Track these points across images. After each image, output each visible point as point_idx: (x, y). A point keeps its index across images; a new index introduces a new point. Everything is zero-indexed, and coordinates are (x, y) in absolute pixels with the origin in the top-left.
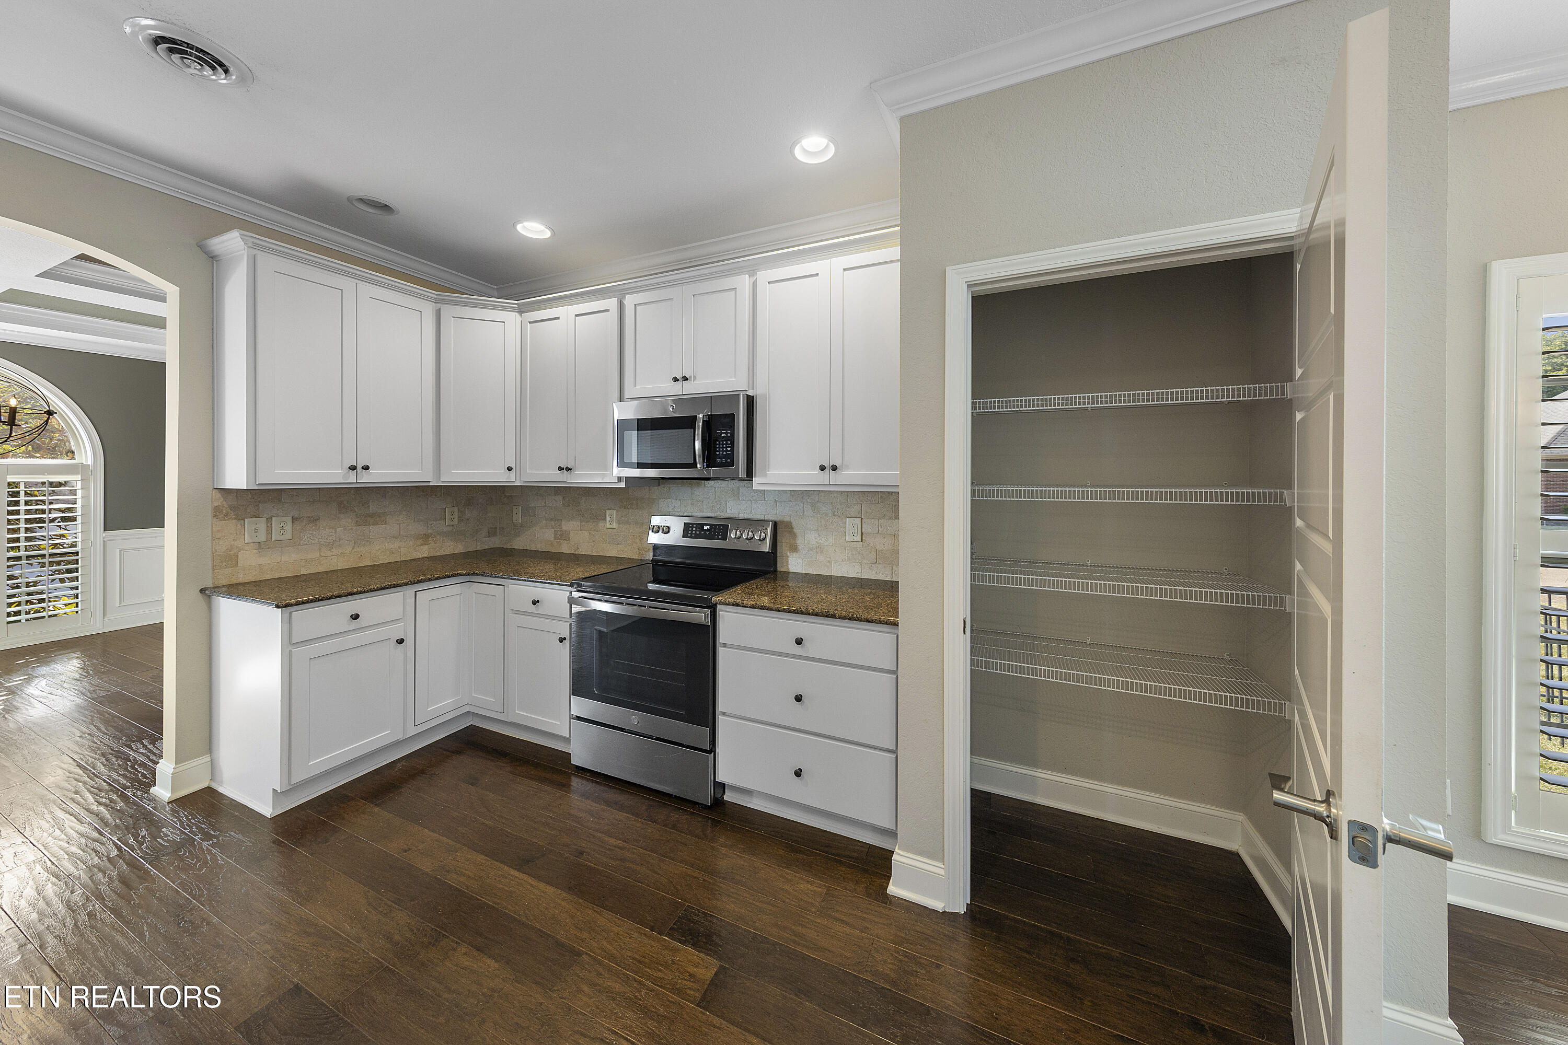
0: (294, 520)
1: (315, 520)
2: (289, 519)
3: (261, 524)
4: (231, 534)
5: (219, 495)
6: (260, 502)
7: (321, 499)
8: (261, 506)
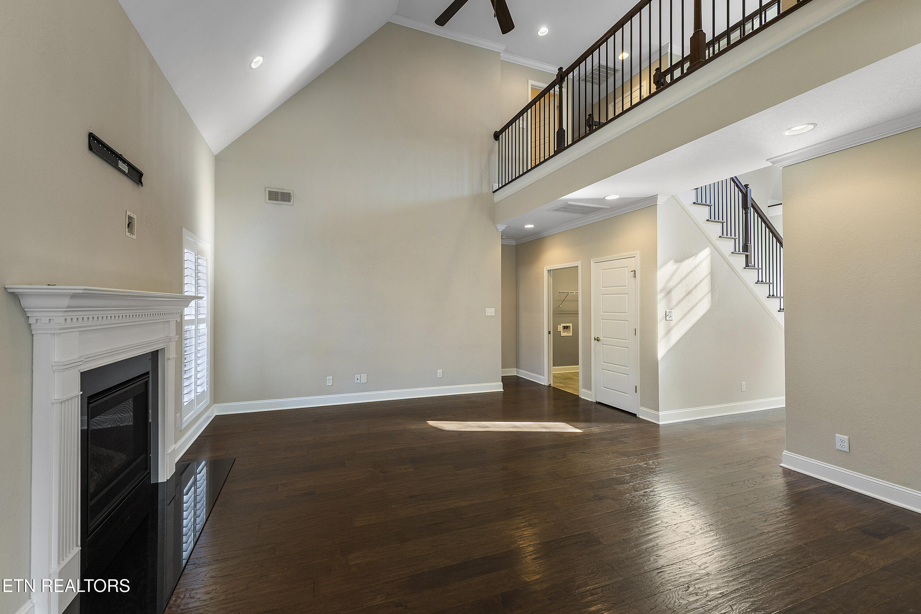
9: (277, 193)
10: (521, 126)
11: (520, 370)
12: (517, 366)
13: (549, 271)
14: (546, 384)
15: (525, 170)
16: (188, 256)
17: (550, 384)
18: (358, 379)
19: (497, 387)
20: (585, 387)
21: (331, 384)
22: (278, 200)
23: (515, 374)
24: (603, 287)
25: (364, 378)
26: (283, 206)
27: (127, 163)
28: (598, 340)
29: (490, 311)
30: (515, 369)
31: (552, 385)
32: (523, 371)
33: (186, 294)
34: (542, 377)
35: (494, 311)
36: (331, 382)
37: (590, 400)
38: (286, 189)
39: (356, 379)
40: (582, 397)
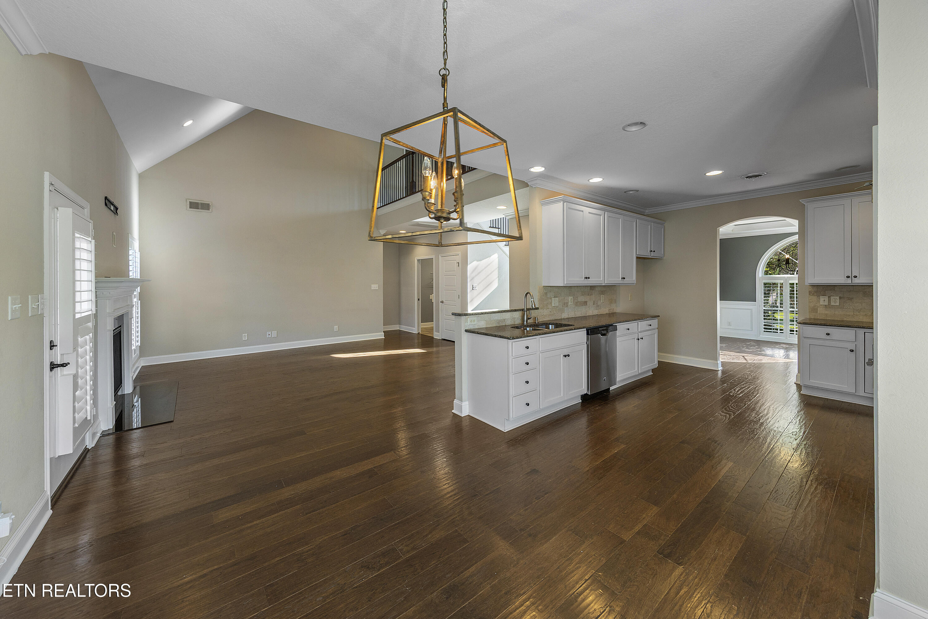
0: (840, 298)
1: (851, 299)
2: (838, 298)
3: (826, 298)
4: (815, 301)
5: (810, 287)
6: (826, 290)
7: (854, 290)
8: (826, 292)
9: (197, 204)
10: (400, 166)
11: (401, 326)
12: (400, 324)
13: (418, 260)
14: (416, 332)
15: (402, 197)
16: (131, 252)
17: (419, 333)
18: (269, 335)
19: (381, 336)
20: (436, 332)
21: (246, 339)
22: (198, 209)
23: (398, 329)
24: (445, 271)
25: (274, 334)
26: (203, 213)
27: (114, 205)
28: (442, 302)
29: (375, 287)
30: (398, 325)
31: (420, 333)
32: (403, 326)
33: (130, 277)
34: (414, 328)
35: (377, 286)
36: (247, 337)
37: (439, 338)
38: (206, 201)
39: (268, 335)
40: (435, 337)
